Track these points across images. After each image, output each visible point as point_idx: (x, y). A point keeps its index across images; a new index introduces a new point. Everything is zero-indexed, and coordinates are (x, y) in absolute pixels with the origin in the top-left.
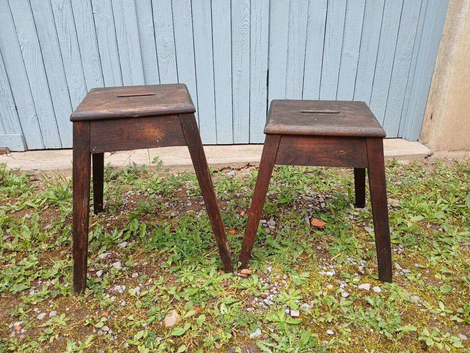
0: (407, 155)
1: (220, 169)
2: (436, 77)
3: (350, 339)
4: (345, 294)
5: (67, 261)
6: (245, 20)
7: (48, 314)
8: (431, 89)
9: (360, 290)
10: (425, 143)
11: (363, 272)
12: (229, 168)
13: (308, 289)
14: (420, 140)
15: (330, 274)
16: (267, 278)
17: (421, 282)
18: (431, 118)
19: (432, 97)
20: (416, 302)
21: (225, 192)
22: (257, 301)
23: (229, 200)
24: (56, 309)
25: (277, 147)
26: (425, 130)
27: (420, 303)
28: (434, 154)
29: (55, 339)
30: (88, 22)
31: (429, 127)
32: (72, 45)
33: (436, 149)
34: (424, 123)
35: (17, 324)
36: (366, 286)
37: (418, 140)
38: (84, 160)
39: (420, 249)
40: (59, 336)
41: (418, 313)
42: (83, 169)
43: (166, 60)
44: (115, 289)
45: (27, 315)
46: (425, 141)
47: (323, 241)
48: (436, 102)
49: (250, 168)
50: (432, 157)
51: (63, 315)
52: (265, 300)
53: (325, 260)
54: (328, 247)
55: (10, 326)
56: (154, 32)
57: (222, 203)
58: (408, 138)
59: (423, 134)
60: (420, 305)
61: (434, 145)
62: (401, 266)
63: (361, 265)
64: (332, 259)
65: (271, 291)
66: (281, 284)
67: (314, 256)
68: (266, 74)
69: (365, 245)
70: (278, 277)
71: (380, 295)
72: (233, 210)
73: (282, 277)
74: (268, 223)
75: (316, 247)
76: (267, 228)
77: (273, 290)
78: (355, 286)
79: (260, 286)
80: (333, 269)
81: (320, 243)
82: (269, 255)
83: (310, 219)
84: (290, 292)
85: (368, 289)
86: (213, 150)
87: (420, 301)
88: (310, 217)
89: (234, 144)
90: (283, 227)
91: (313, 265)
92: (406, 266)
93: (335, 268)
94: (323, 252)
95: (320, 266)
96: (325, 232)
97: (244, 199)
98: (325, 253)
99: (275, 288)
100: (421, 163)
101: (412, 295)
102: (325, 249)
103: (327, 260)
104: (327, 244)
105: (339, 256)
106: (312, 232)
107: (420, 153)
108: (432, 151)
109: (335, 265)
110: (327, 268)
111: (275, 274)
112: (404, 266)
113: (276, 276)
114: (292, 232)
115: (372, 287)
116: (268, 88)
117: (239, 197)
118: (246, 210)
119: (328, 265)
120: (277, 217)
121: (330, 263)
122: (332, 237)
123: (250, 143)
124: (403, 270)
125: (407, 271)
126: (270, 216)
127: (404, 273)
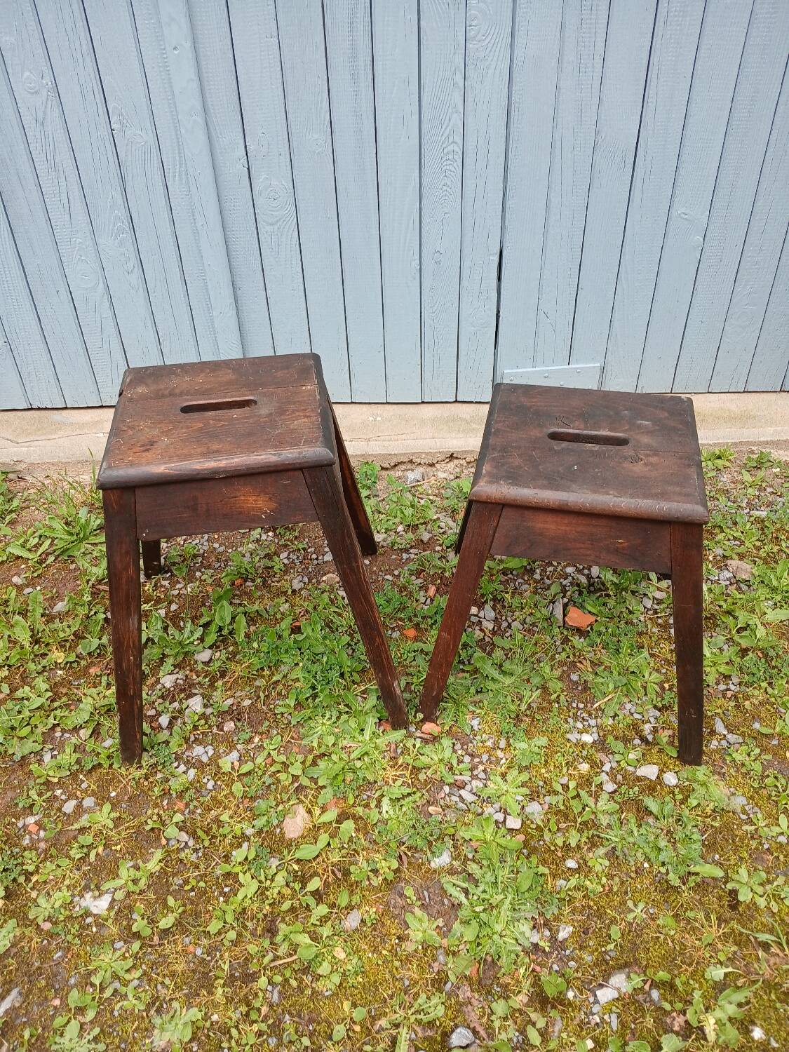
1: (392, 464)
3: (604, 880)
4: (610, 787)
5: (104, 691)
6: (451, 140)
7: (81, 802)
9: (639, 779)
11: (650, 738)
12: (411, 462)
13: (543, 771)
15: (588, 738)
16: (470, 745)
17: (757, 767)
20: (739, 810)
21: (400, 528)
22: (447, 792)
23: (406, 551)
24: (94, 794)
25: (495, 524)
27: (744, 812)
29: (97, 855)
30: (103, 149)
32: (71, 198)
35: (31, 820)
36: (650, 771)
38: (127, 553)
39: (770, 690)
40: (104, 849)
41: (736, 833)
42: (126, 569)
43: (276, 227)
44: (195, 754)
45: (44, 804)
47: (584, 662)
49: (456, 462)
51: (107, 807)
52: (462, 792)
53: (581, 706)
54: (590, 677)
55: (20, 824)
56: (248, 169)
57: (394, 557)
60: (744, 817)
62: (726, 727)
63: (650, 722)
64: (597, 705)
65: (475, 773)
66: (493, 759)
67: (562, 698)
68: (496, 259)
69: (666, 673)
70: (489, 744)
71: (673, 793)
72: (413, 577)
73: (496, 743)
74: (481, 614)
75: (569, 676)
76: (477, 628)
77: (479, 770)
78: (631, 769)
79: (454, 762)
80: (595, 728)
81: (577, 666)
82: (477, 692)
83: (565, 606)
84: (509, 778)
85: (653, 778)
86: (379, 419)
87: (747, 808)
88: (566, 600)
89: (423, 402)
90: (509, 626)
91: (557, 719)
92: (737, 727)
93: (599, 726)
94: (580, 689)
95: (570, 720)
96: (591, 640)
97: (438, 548)
98: (584, 689)
99: (481, 768)
101: (733, 794)
102: (586, 681)
103: (586, 706)
104: (590, 669)
105: (611, 700)
106: (563, 641)
109: (599, 719)
110: (584, 725)
111: (484, 736)
112: (732, 727)
113: (487, 740)
114: (526, 638)
115: (662, 771)
116: (499, 288)
117: (428, 542)
118: (439, 581)
119: (587, 718)
120: (499, 602)
121: (590, 715)
122: (603, 651)
123: (457, 401)
124: (729, 736)
125: (735, 739)
126: (487, 600)
127: (728, 743)
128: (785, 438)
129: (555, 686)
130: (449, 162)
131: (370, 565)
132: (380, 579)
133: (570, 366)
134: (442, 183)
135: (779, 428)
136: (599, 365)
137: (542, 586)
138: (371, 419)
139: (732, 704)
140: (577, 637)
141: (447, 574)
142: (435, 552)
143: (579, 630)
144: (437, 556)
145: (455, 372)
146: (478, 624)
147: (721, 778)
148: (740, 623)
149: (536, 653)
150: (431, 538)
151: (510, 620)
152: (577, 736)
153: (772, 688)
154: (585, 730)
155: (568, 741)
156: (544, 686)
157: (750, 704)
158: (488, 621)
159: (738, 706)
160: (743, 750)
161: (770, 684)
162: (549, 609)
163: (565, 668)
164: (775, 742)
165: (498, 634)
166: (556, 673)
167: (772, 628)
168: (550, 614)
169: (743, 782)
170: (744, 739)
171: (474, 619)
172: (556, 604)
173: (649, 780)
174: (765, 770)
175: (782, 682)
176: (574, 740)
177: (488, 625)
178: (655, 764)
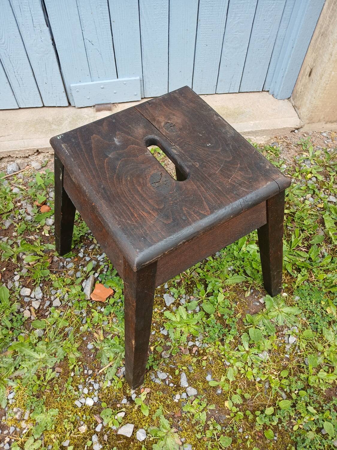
0: (265, 130)
2: (328, 8)
4: (97, 447)
8: (319, 26)
9: (119, 437)
10: (296, 107)
11: (134, 396)
12: (10, 156)
14: (291, 99)
15: (90, 402)
17: (203, 417)
18: (310, 75)
19: (316, 40)
26: (299, 87)
28: (304, 128)
31: (305, 86)
33: (307, 121)
34: (300, 77)
36: (127, 430)
37: (289, 98)
46: (298, 104)
47: (99, 331)
48: (321, 52)
50: (301, 130)
53: (91, 372)
58: (275, 95)
59: (296, 93)
61: (307, 116)
62: (188, 381)
64: (101, 371)
66: (18, 429)
67: (77, 368)
69: (155, 335)
70: (17, 416)
71: (141, 447)
73: (23, 414)
74: (32, 296)
75: (87, 345)
76: (28, 308)
77: (6, 442)
78: (114, 428)
80: (97, 391)
81: (93, 335)
82: (16, 369)
83: (95, 280)
84: (26, 446)
85: (129, 436)
88: (97, 275)
89: (20, 108)
90: (51, 305)
91: (70, 387)
92: (195, 380)
93: (100, 389)
94: (92, 356)
95: (80, 387)
96: (107, 310)
97: (14, 234)
98: (95, 356)
99: (7, 439)
100: (283, 142)
101: (183, 443)
102: (97, 350)
103: (94, 371)
104: (102, 338)
105: (111, 366)
106: (89, 312)
107: (285, 127)
108: (302, 123)
109: (101, 383)
110: (89, 390)
111: (15, 410)
112: (191, 381)
113: (16, 413)
114: (62, 314)
115: (136, 428)
116: (48, 25)
117: (8, 229)
118: (5, 269)
119: (93, 383)
120: (47, 283)
121: (96, 379)
122: (114, 320)
123: (44, 106)
124: (189, 389)
125: (192, 391)
126: (37, 283)
127: (187, 395)
128: (260, 129)
129: (73, 356)
133: (119, 79)
135: (257, 122)
136: (138, 78)
137: (83, 263)
139: (195, 360)
140: (99, 308)
141: (14, 260)
142: (11, 237)
143: (100, 302)
144: (11, 242)
145: (36, 87)
146: (29, 304)
147: (176, 430)
148: (209, 289)
149: (66, 327)
150: (12, 224)
151: (52, 298)
152: (83, 401)
153: (223, 345)
154: (89, 394)
155: (75, 406)
156: (66, 358)
157: (206, 360)
158: (37, 300)
159: (198, 361)
160: (195, 402)
161: (222, 340)
162: (84, 284)
163: (85, 339)
164: (219, 392)
165: (41, 314)
166: (77, 345)
167: (230, 290)
168: (82, 290)
169: (190, 433)
170: (198, 391)
171: (27, 300)
172: (88, 281)
173: (126, 438)
174: (208, 419)
175: (230, 338)
176: (79, 405)
177: (36, 305)
178: (132, 423)
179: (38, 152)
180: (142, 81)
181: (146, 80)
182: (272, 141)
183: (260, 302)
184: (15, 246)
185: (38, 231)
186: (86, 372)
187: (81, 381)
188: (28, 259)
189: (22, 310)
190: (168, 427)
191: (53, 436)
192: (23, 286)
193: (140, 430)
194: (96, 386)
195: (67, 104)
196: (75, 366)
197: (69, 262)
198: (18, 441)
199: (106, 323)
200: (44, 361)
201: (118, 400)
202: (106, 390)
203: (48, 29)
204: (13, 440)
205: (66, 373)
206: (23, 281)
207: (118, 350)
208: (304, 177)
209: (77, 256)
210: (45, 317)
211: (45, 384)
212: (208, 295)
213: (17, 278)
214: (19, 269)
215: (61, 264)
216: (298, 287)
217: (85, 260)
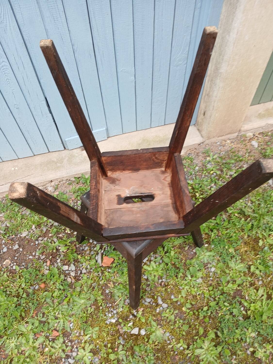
9: (132, 335)
10: (199, 130)
11: (135, 314)
14: (196, 125)
15: (113, 321)
16: (70, 337)
17: (173, 317)
18: (204, 115)
20: (167, 339)
21: (34, 227)
22: (64, 361)
23: (37, 240)
27: (169, 339)
28: (206, 142)
31: (202, 120)
33: (207, 138)
36: (135, 331)
37: (194, 124)
41: (166, 350)
47: (110, 283)
48: (208, 104)
50: (204, 143)
52: (69, 360)
53: (110, 305)
54: (113, 290)
57: (32, 244)
60: (169, 342)
61: (206, 136)
62: (162, 300)
64: (116, 304)
65: (73, 350)
66: (79, 341)
67: (103, 304)
68: (45, 102)
70: (77, 334)
71: (144, 338)
72: (41, 256)
73: (80, 333)
74: (70, 269)
75: (105, 291)
76: (69, 276)
77: (75, 348)
78: (129, 331)
79: (64, 348)
80: (116, 315)
81: (108, 285)
83: (102, 254)
84: (86, 348)
85: (137, 333)
86: (16, 168)
87: (170, 337)
88: (102, 251)
89: (35, 155)
90: (81, 273)
91: (102, 315)
92: (166, 299)
93: (117, 313)
94: (109, 297)
95: (107, 313)
96: (113, 270)
97: (50, 235)
98: (111, 297)
99: (75, 346)
100: (195, 152)
101: (165, 332)
102: (111, 293)
103: (112, 304)
104: (113, 286)
105: (121, 300)
106: (102, 273)
107: (194, 143)
108: (204, 140)
109: (117, 310)
110: (112, 314)
111: (75, 331)
112: (164, 300)
113: (76, 333)
114: (88, 276)
115: (140, 329)
116: (51, 112)
117: (46, 232)
118: (51, 257)
119: (113, 310)
120: (76, 261)
121: (114, 308)
122: (117, 275)
123: (49, 152)
124: (163, 305)
125: (165, 305)
126: (71, 262)
127: (163, 308)
129: (100, 298)
130: (5, 70)
131: (22, 251)
132: (27, 259)
133: (93, 132)
134: (5, 79)
136: (105, 129)
137: (93, 246)
138: (13, 169)
139: (164, 289)
140: (107, 270)
141: (54, 251)
142: (49, 238)
143: (108, 266)
144: (50, 241)
145: (44, 143)
146: (69, 274)
147: (160, 327)
148: (165, 250)
149: (92, 283)
150: (47, 230)
151: (81, 269)
152: (109, 320)
153: (177, 278)
154: (112, 317)
155: (106, 324)
156: (96, 300)
157: (170, 288)
158: (73, 271)
159: (166, 289)
160: (168, 311)
161: (176, 276)
162: (96, 258)
163: (104, 288)
164: (179, 303)
165: (77, 278)
166: (100, 292)
167: (177, 248)
168: (97, 261)
169: (168, 327)
170: (168, 305)
171: (67, 272)
172: (99, 256)
173: (135, 335)
174: (175, 318)
175: (181, 274)
176: (108, 323)
177: (73, 274)
178: (137, 327)
179: (52, 181)
180: (107, 129)
181: (109, 128)
182: (188, 152)
183: (193, 252)
184: (53, 242)
185: (63, 231)
186: (108, 305)
187: (107, 310)
188: (63, 249)
189: (66, 278)
190: (156, 325)
191: (98, 341)
192: (63, 265)
193: (142, 330)
194: (115, 312)
195: (63, 149)
196: (102, 303)
197: (85, 246)
198: (81, 346)
199: (113, 277)
200: (84, 304)
201: (128, 317)
202: (121, 313)
203: (50, 115)
204: (78, 346)
205: (98, 308)
206: (62, 262)
207: (123, 291)
208: (209, 173)
209: (89, 242)
210: (80, 280)
211: (88, 315)
212: (166, 253)
213: (59, 261)
214: (59, 256)
215: (81, 248)
216: (213, 240)
217: (94, 244)
